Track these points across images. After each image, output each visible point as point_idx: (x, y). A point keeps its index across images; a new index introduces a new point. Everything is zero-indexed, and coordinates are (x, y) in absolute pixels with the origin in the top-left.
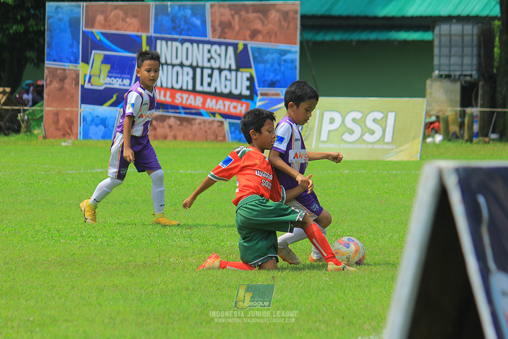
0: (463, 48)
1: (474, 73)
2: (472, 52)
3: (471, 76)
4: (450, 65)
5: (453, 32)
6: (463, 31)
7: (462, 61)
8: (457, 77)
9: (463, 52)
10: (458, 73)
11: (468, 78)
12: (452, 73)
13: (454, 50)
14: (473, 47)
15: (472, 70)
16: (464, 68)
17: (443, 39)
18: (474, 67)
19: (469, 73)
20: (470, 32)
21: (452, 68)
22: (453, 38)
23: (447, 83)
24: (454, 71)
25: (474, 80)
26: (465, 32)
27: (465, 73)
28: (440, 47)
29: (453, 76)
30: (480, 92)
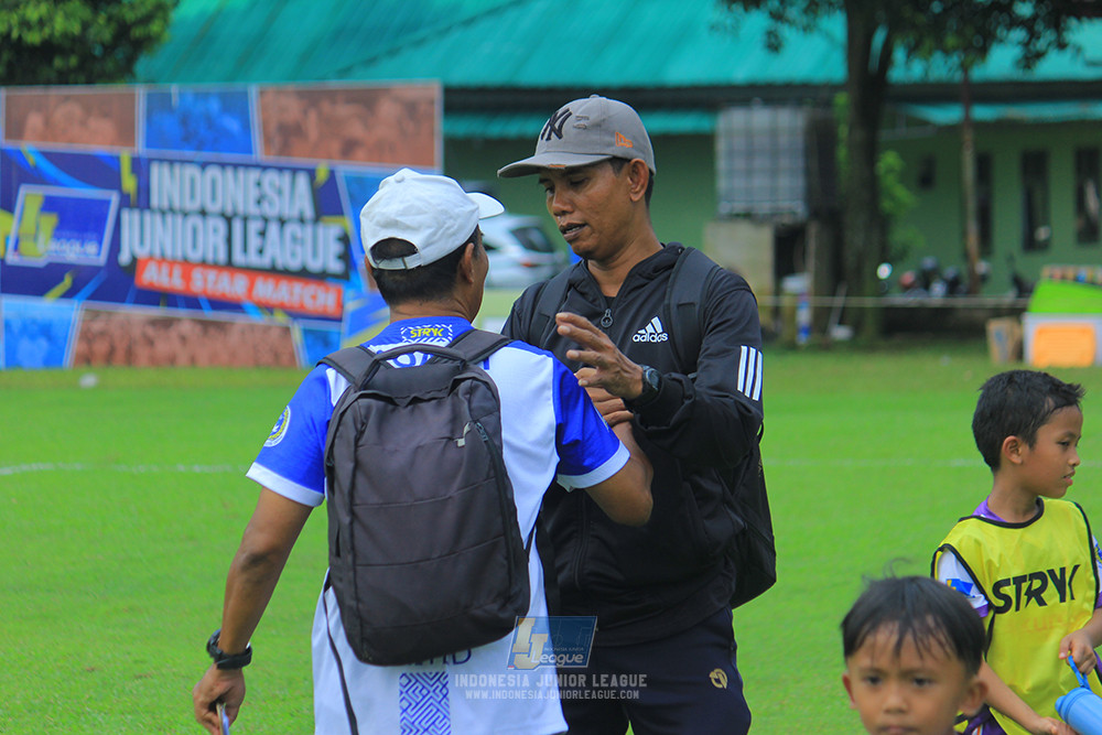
1: (799, 206)
3: (793, 213)
5: (754, 126)
6: (774, 123)
8: (767, 215)
9: (775, 163)
10: (768, 208)
11: (788, 219)
12: (754, 209)
13: (757, 162)
16: (778, 195)
17: (735, 140)
18: (799, 194)
20: (789, 125)
21: (755, 196)
22: (755, 138)
24: (759, 201)
25: (799, 222)
26: (778, 126)
28: (730, 156)
29: (755, 215)
30: (812, 244)
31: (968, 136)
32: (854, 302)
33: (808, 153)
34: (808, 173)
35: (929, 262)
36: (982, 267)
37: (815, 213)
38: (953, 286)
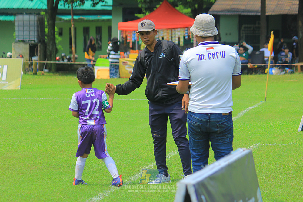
0: (30, 27)
1: (36, 39)
2: (34, 29)
3: (34, 41)
4: (23, 36)
5: (24, 19)
6: (29, 19)
7: (30, 33)
8: (27, 41)
9: (30, 29)
10: (28, 40)
11: (33, 42)
12: (25, 40)
13: (25, 28)
14: (34, 27)
15: (34, 38)
16: (31, 37)
17: (20, 22)
18: (36, 37)
19: (33, 39)
20: (33, 19)
21: (24, 37)
22: (24, 22)
23: (22, 45)
24: (25, 38)
25: (36, 43)
26: (30, 19)
27: (31, 39)
28: (18, 27)
29: (25, 41)
30: (39, 49)
31: (72, 23)
32: (49, 62)
33: (38, 26)
34: (38, 31)
35: (63, 55)
36: (76, 56)
37: (40, 41)
38: (69, 59)
